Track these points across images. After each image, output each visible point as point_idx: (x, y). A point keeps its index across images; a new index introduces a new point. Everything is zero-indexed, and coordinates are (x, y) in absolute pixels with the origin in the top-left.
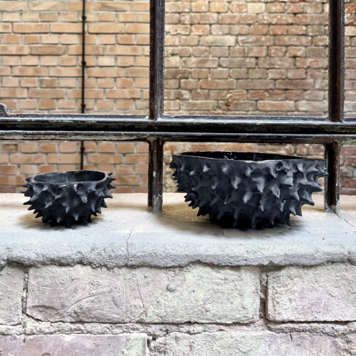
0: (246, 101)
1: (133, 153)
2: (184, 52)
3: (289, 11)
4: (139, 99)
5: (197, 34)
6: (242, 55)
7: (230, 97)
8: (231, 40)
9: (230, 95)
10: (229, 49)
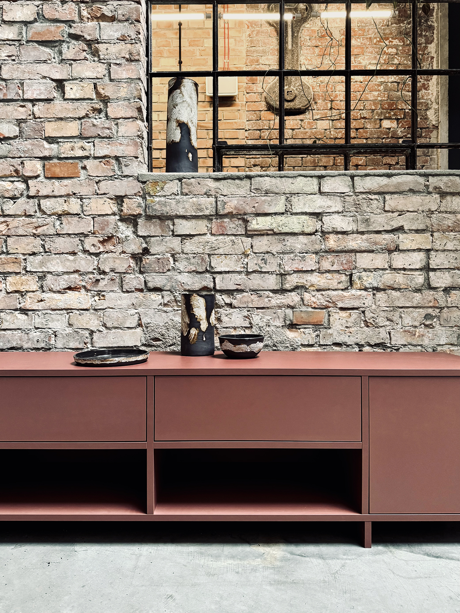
10: (302, 159)
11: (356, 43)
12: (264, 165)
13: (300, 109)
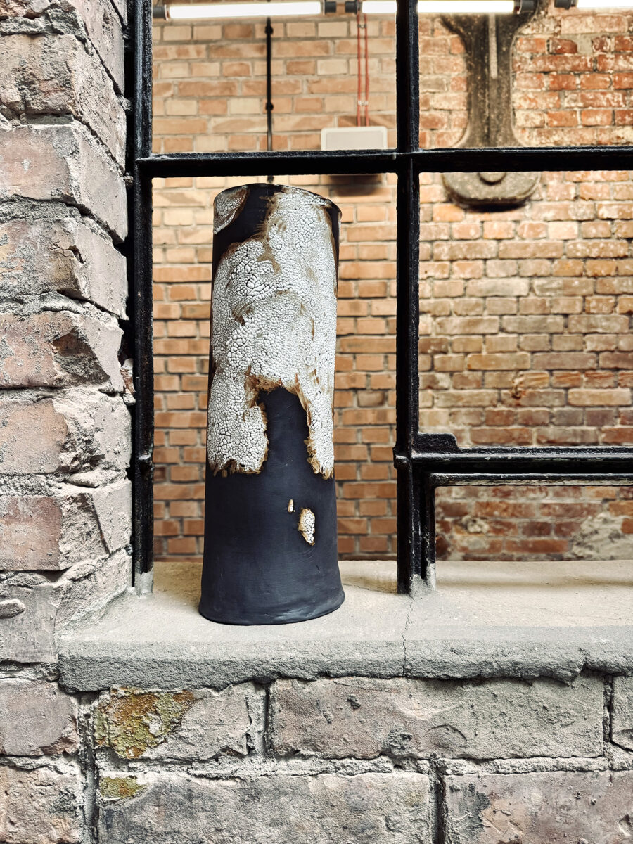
0: (549, 390)
1: (355, 480)
2: (439, 309)
3: (620, 235)
4: (363, 389)
5: (462, 276)
6: (540, 312)
7: (521, 383)
8: (521, 286)
9: (521, 379)
10: (518, 301)
11: (626, 66)
12: (440, 312)
13: (514, 199)
